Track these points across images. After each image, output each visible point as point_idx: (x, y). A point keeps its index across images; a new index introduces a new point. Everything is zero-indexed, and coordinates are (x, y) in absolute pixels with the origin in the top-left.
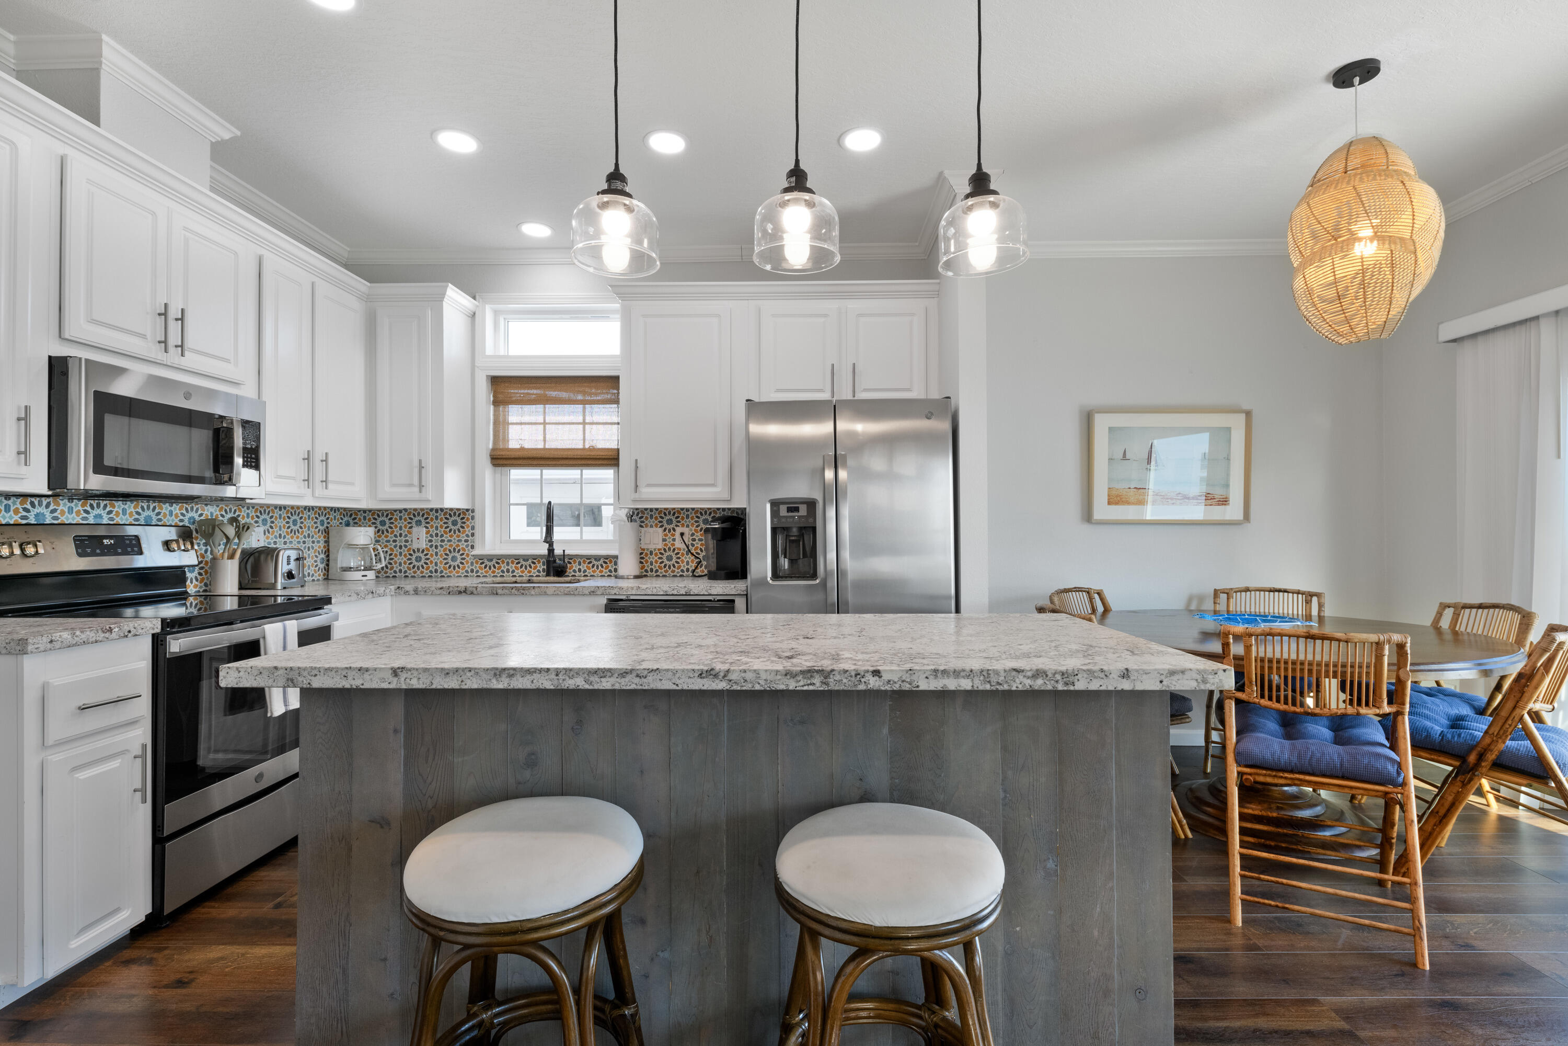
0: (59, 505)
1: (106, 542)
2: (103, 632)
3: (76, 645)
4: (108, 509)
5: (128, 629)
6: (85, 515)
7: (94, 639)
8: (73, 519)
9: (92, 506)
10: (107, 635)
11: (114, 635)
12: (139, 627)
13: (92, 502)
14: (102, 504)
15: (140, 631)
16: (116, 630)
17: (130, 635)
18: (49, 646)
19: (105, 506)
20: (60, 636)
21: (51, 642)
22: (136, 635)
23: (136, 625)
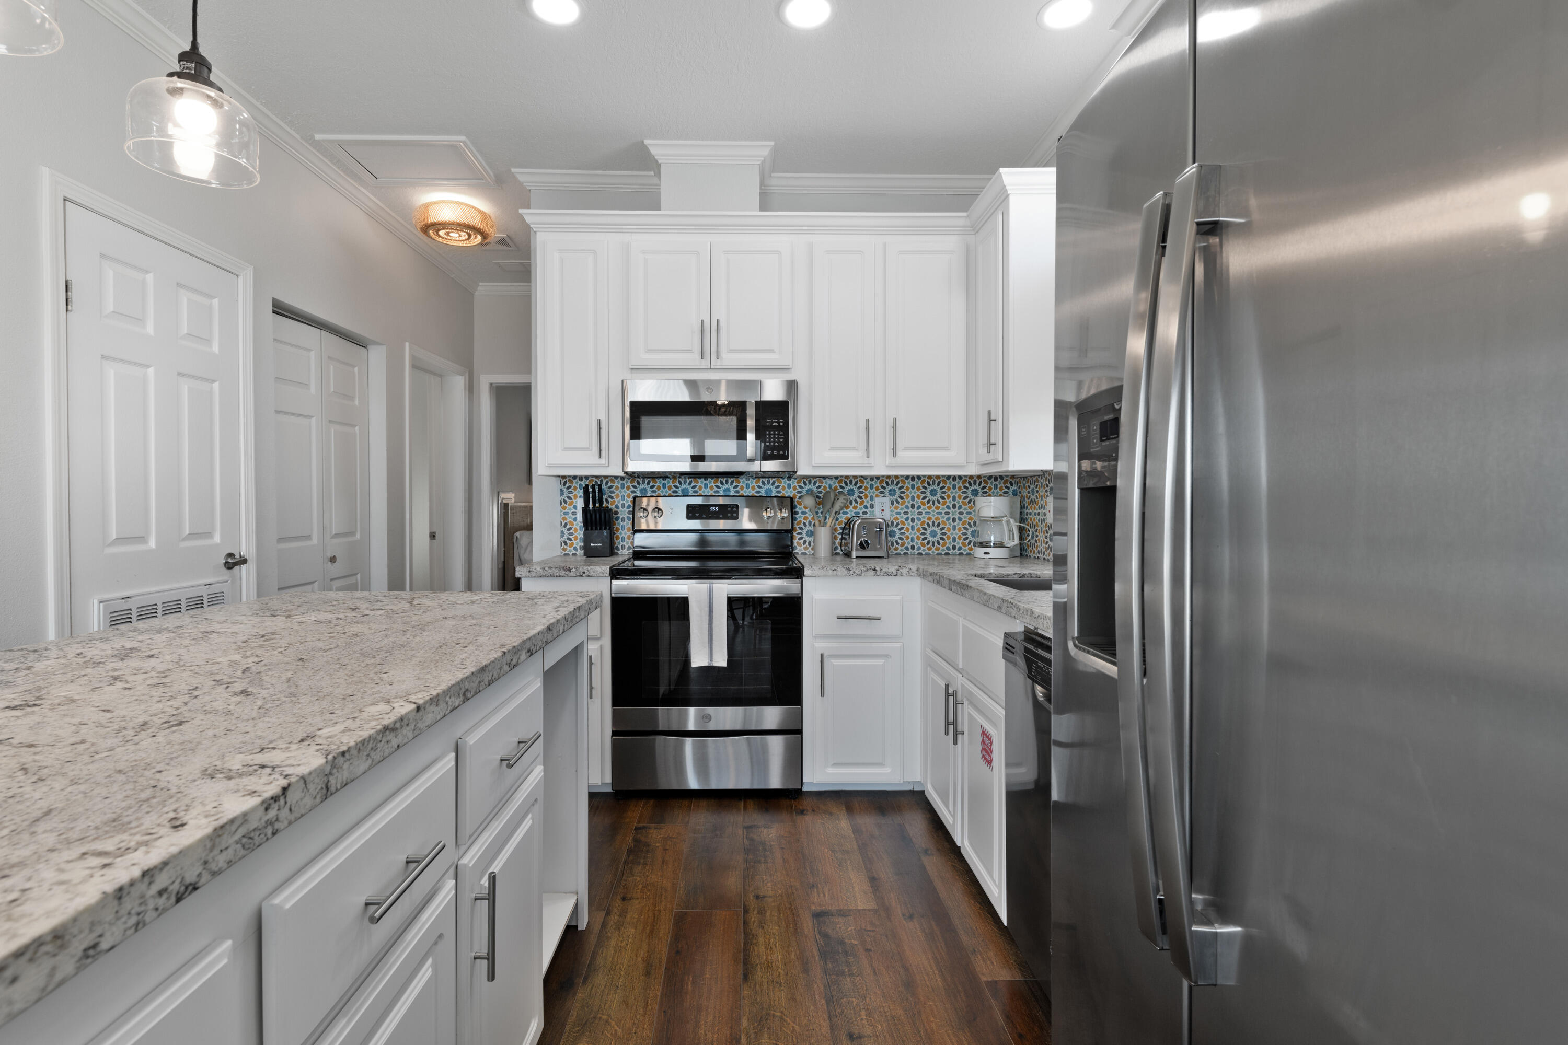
0: (698, 483)
1: (712, 509)
2: (564, 570)
3: (545, 576)
4: (735, 484)
5: (582, 571)
6: (717, 489)
7: (558, 574)
8: (708, 492)
9: (722, 483)
10: (567, 573)
11: (572, 574)
12: (591, 571)
13: (722, 479)
14: (730, 481)
15: (592, 573)
16: (574, 570)
17: (584, 575)
18: (528, 574)
19: (732, 482)
20: (535, 569)
21: (529, 571)
22: (589, 576)
23: (589, 569)
